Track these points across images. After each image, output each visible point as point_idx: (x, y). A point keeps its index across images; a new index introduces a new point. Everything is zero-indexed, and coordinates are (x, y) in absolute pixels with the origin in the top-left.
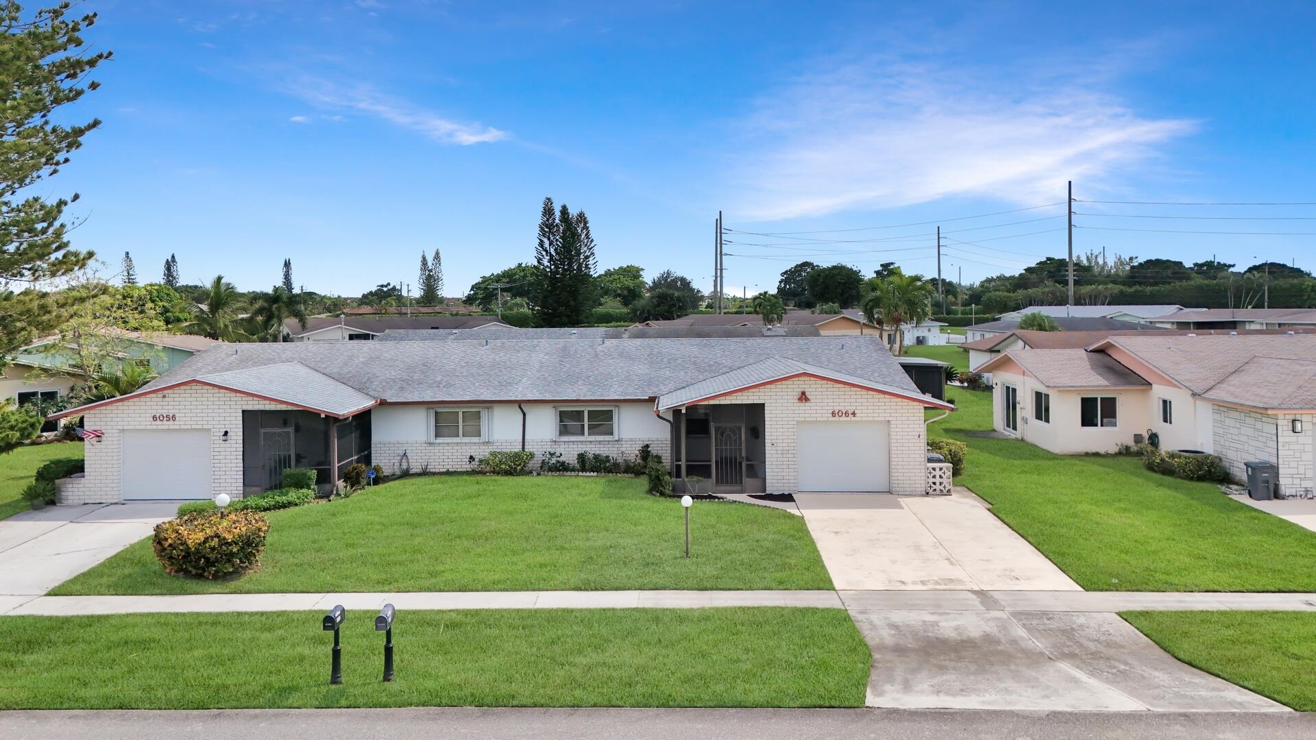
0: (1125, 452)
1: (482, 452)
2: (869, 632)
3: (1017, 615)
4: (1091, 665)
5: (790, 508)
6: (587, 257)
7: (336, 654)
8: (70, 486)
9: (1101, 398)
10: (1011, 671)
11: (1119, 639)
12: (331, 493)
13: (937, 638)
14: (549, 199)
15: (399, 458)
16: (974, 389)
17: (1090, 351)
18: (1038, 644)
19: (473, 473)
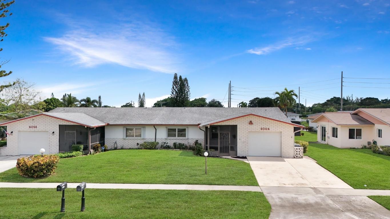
0: (365, 147)
1: (141, 142)
2: (271, 200)
3: (328, 196)
4: (359, 214)
5: (245, 161)
6: (187, 92)
7: (63, 200)
8: (2, 149)
9: (356, 129)
10: (327, 215)
11: (369, 205)
12: (88, 153)
13: (297, 203)
14: (176, 74)
15: (114, 144)
16: (310, 131)
17: (352, 114)
18: (338, 206)
19: (139, 149)
